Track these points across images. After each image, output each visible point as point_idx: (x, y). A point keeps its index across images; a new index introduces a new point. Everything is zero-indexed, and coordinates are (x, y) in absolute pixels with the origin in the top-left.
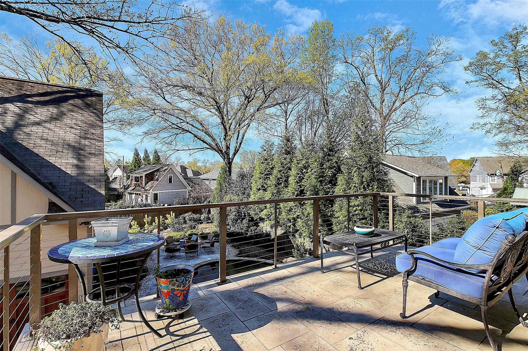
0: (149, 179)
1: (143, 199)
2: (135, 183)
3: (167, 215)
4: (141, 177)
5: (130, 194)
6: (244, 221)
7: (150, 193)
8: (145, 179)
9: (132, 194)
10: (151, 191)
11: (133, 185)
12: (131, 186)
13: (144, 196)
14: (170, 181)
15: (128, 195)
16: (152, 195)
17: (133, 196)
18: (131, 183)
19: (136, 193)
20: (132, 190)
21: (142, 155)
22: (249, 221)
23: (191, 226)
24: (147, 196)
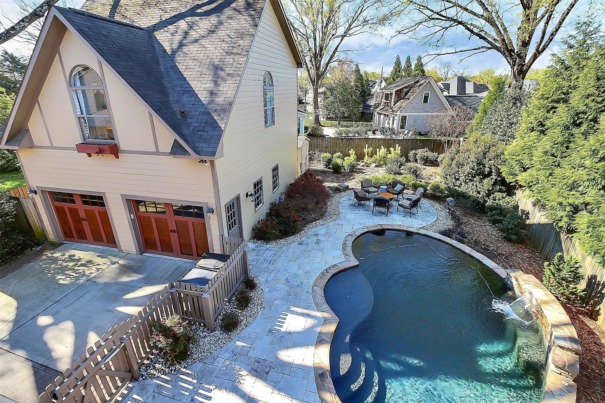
0: (399, 96)
1: (390, 122)
2: (385, 101)
3: (392, 148)
4: (391, 94)
5: (379, 114)
6: (486, 181)
7: (398, 116)
8: (395, 96)
9: (381, 114)
10: (399, 112)
11: (382, 103)
12: (381, 105)
13: (391, 119)
14: (426, 100)
15: (378, 115)
16: (399, 117)
17: (382, 116)
18: (381, 101)
19: (384, 114)
20: (381, 109)
21: (403, 64)
22: (495, 183)
23: (410, 170)
24: (394, 118)
